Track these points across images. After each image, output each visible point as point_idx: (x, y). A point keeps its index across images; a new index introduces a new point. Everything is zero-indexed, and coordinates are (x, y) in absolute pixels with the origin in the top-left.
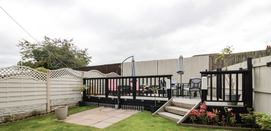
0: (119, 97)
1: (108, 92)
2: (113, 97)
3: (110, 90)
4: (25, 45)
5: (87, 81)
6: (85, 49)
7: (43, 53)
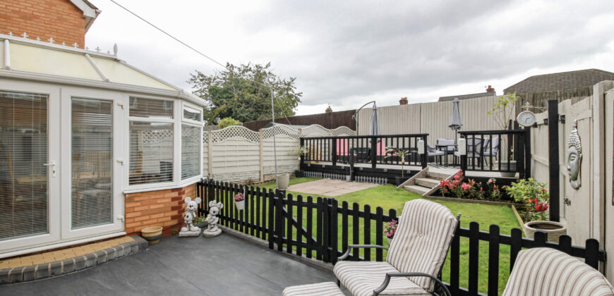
0: (352, 166)
1: (335, 158)
2: (343, 165)
3: (338, 154)
4: (198, 80)
5: (305, 141)
6: (291, 78)
7: (225, 91)
